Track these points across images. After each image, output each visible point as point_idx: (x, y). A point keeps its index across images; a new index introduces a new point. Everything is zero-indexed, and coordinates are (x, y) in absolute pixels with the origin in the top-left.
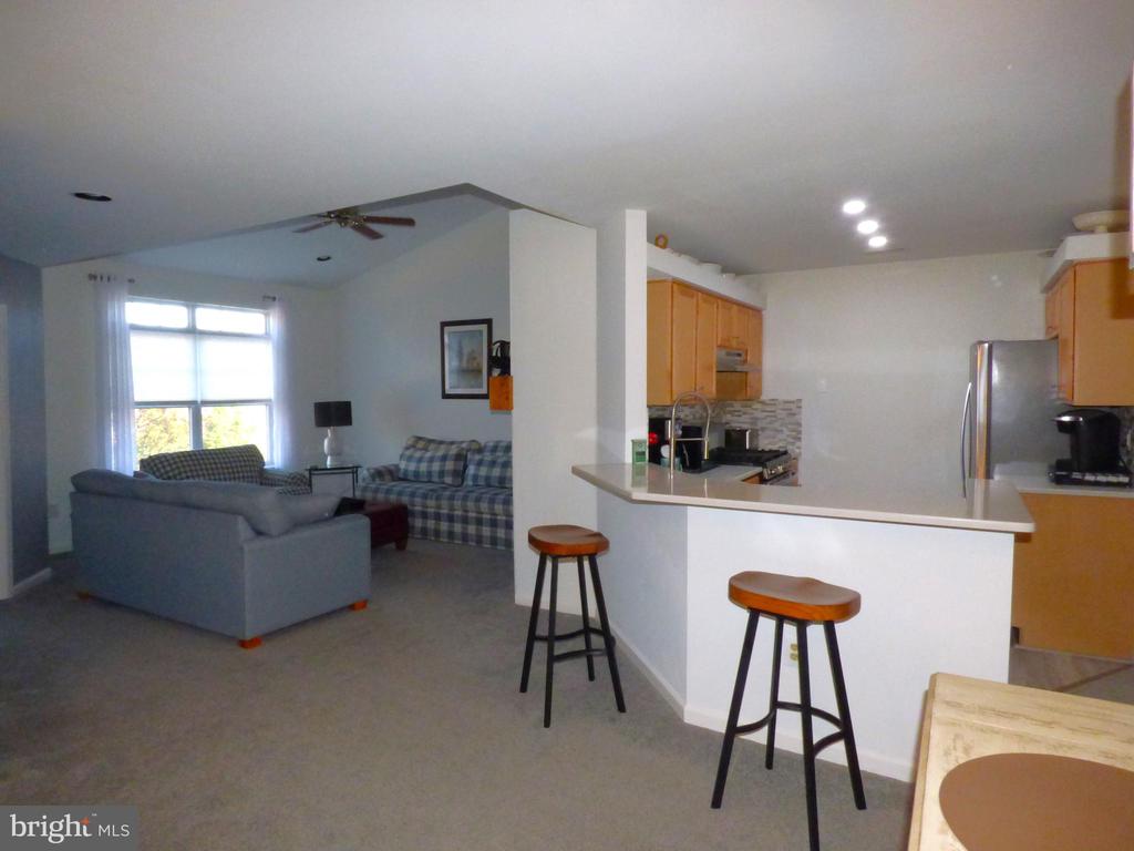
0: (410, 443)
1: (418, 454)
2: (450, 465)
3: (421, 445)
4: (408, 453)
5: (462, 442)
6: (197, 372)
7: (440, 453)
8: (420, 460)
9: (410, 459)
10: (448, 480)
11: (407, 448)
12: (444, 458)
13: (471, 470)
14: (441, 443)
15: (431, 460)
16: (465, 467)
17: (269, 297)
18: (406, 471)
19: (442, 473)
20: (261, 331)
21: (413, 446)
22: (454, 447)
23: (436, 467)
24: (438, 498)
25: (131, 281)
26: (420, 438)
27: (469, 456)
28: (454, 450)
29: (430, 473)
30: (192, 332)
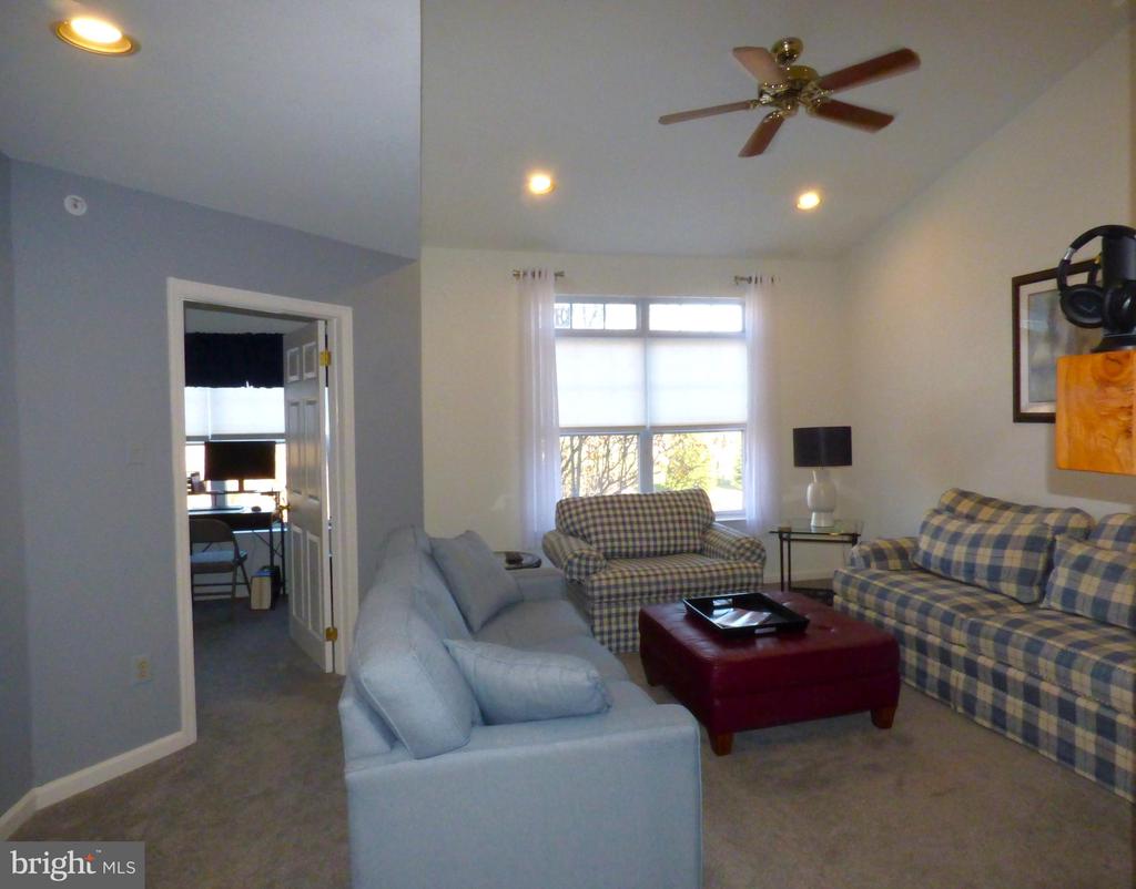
0: (947, 501)
1: (953, 526)
2: (1013, 559)
3: (965, 507)
4: (936, 521)
5: (1049, 510)
6: (647, 388)
7: (995, 530)
8: (955, 538)
9: (937, 533)
10: (1010, 588)
11: (937, 512)
12: (1002, 542)
13: (1061, 578)
14: (1006, 506)
15: (975, 542)
16: (1049, 567)
17: (742, 279)
18: (927, 555)
19: (995, 572)
20: (736, 327)
21: (950, 509)
22: (1030, 518)
23: (984, 556)
24: (974, 630)
25: (559, 275)
26: (965, 495)
27: (1058, 546)
28: (1026, 528)
29: (971, 569)
30: (643, 334)
